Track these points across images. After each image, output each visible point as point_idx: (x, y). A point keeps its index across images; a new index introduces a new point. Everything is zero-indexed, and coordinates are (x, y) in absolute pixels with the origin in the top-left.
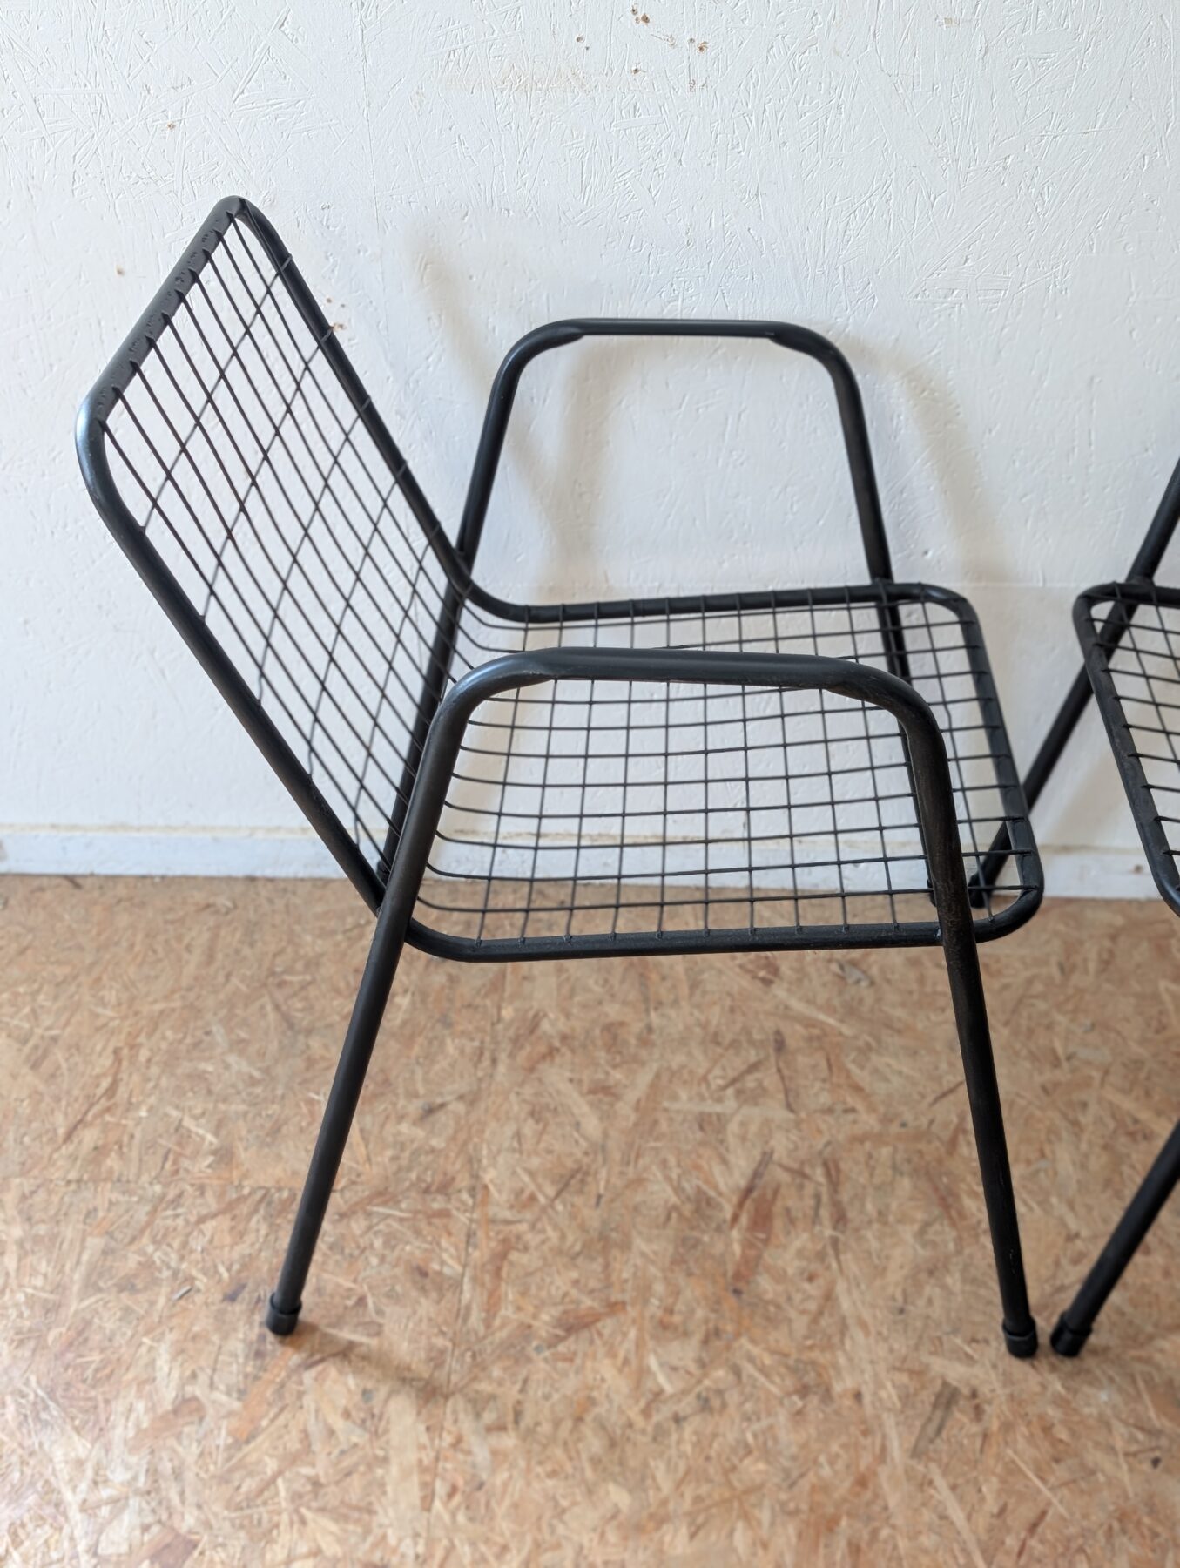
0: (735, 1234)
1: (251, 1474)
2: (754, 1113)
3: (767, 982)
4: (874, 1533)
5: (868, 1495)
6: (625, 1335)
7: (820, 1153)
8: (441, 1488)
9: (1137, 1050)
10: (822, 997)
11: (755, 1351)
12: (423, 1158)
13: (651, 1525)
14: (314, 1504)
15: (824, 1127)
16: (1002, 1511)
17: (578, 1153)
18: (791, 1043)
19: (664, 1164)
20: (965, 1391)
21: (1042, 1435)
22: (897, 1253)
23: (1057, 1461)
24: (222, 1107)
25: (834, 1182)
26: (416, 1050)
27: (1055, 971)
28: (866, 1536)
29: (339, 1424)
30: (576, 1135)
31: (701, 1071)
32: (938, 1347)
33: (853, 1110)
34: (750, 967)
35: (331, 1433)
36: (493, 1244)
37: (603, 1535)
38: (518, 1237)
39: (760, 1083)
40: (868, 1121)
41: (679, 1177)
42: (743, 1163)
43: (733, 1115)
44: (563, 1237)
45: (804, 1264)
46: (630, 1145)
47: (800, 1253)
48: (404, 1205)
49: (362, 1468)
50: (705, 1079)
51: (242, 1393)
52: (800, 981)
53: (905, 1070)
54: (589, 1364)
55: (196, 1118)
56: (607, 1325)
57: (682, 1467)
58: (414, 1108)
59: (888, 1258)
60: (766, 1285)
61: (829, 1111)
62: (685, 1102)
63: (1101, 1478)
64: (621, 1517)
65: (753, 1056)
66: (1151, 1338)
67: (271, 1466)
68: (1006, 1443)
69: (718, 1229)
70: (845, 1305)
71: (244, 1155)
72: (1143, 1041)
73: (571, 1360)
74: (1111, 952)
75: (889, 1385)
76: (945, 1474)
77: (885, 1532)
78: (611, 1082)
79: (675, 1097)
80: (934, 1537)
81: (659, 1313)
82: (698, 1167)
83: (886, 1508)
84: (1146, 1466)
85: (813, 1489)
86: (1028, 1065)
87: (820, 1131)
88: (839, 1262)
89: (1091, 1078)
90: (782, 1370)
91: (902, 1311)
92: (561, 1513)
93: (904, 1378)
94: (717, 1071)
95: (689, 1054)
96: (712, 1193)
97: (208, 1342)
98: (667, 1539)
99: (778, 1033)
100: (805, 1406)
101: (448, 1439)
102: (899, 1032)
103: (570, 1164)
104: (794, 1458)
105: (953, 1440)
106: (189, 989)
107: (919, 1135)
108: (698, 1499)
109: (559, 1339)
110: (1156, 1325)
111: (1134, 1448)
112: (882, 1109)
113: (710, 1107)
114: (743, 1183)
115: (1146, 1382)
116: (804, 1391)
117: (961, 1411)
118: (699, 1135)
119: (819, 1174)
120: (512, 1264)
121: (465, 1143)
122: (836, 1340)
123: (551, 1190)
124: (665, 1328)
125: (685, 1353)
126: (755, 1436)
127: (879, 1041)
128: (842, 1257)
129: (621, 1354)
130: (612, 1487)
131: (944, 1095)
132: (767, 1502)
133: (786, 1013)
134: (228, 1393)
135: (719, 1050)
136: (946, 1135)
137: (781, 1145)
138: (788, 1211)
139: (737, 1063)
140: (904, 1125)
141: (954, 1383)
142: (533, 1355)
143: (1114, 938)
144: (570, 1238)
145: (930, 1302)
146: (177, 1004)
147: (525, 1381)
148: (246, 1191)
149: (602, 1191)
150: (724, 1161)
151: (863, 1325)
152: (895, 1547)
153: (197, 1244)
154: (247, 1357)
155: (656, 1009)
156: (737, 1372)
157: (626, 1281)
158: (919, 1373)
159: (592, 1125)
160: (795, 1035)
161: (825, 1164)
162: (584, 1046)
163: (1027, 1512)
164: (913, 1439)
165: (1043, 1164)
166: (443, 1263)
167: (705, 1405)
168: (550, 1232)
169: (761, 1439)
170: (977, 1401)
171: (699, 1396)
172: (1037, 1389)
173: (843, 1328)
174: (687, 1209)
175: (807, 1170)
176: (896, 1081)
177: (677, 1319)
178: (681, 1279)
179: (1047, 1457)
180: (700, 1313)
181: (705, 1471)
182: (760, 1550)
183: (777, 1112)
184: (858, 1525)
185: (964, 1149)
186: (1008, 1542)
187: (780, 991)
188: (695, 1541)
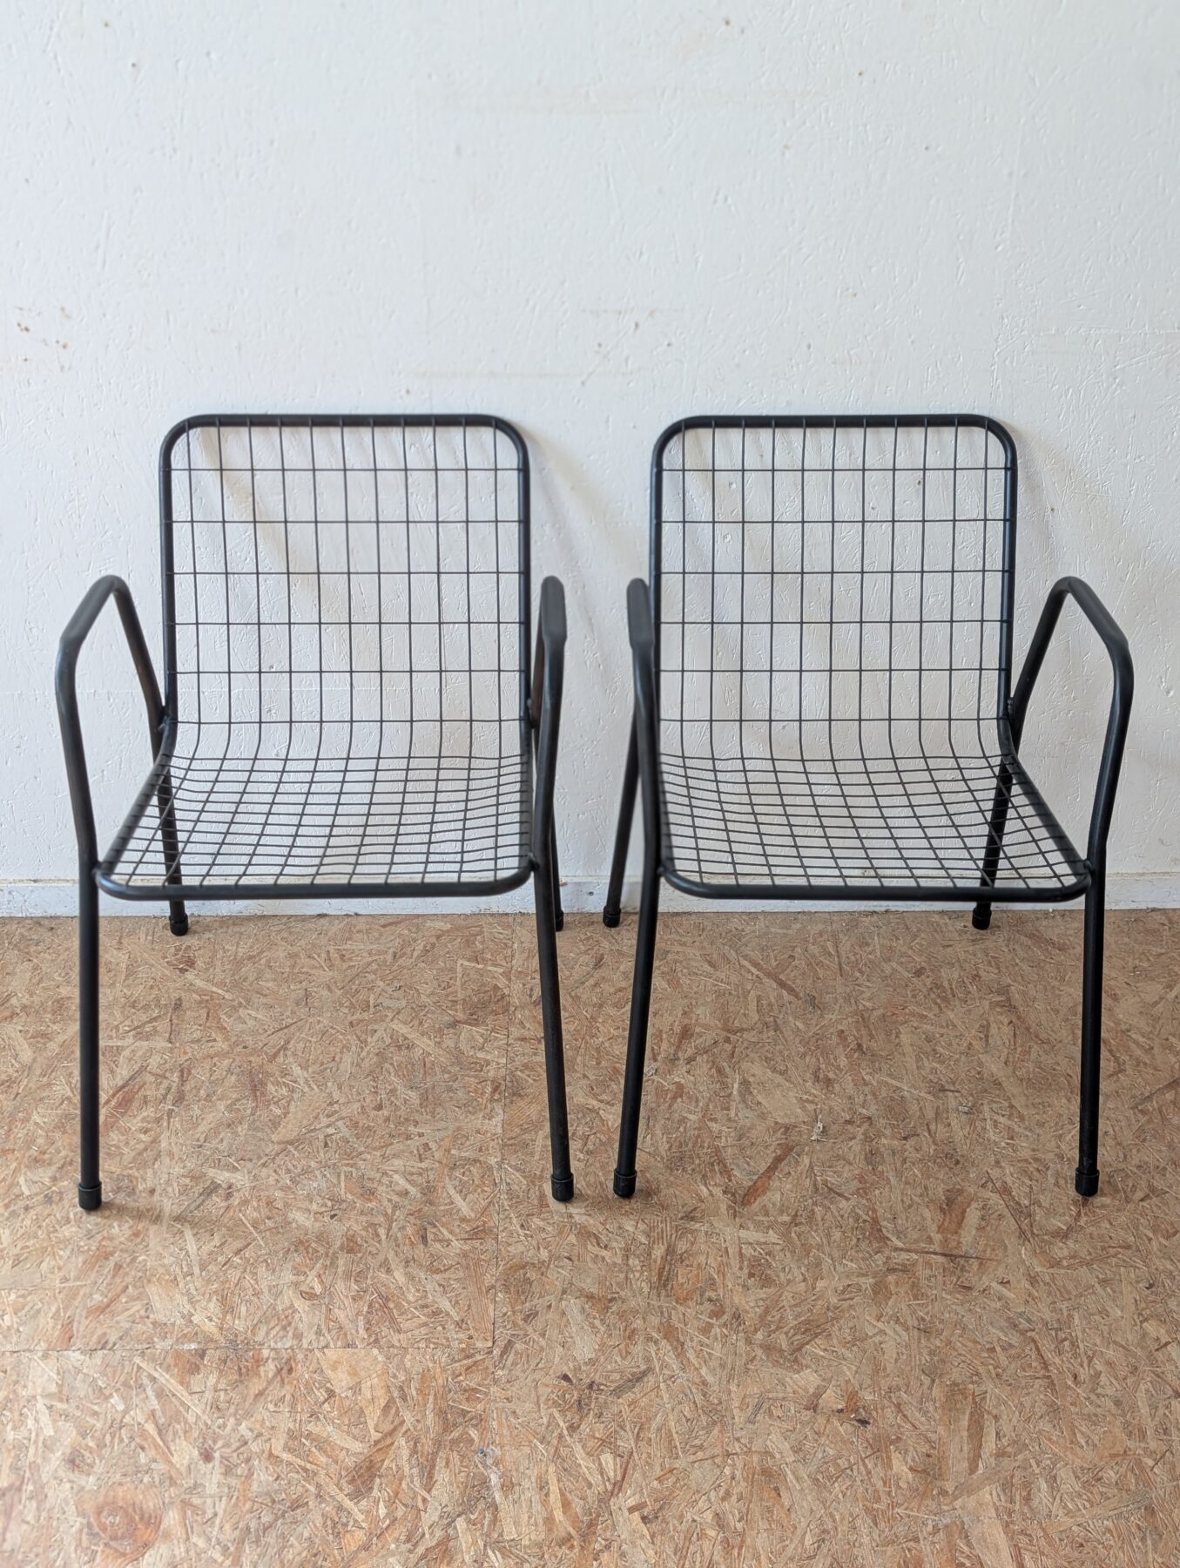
0: (104, 1110)
2: (144, 1045)
3: (183, 971)
4: (134, 1260)
5: (139, 1240)
7: (180, 1065)
9: (425, 1000)
10: (220, 976)
15: (189, 1050)
16: (222, 1245)
17: (11, 1071)
18: (186, 1004)
20: (224, 1186)
21: (265, 1206)
22: (210, 1117)
23: (269, 1218)
25: (183, 1081)
27: (389, 957)
28: (128, 1260)
30: (13, 1061)
31: (116, 1023)
32: (218, 1164)
33: (215, 1040)
34: (175, 962)
39: (155, 1028)
40: (221, 1045)
42: (125, 1072)
43: (128, 1046)
45: (145, 1124)
46: (49, 1066)
47: (144, 1120)
50: (117, 1028)
52: (207, 969)
53: (260, 1016)
57: (21, 1231)
59: (203, 1119)
63: (294, 1226)
65: (156, 1013)
68: (240, 1211)
70: (164, 1145)
72: (431, 995)
74: (433, 945)
75: (175, 1185)
77: (141, 1258)
78: (50, 1031)
80: (172, 1260)
81: (36, 1154)
83: (147, 1246)
84: (327, 1219)
85: (104, 1238)
86: (346, 1011)
87: (185, 1053)
88: (169, 1123)
89: (387, 1016)
91: (201, 1146)
93: (187, 1181)
94: (127, 1023)
99: (180, 999)
102: (265, 996)
105: (206, 1211)
107: (256, 1052)
108: (25, 1247)
111: (322, 1209)
112: (234, 1039)
114: (120, 1083)
115: (346, 1177)
117: (217, 1196)
119: (175, 1077)
122: (150, 1163)
124: (36, 1161)
125: (45, 1174)
127: (248, 1001)
128: (172, 1120)
131: (281, 1029)
132: (69, 1247)
133: (190, 988)
135: (133, 1010)
136: (273, 1051)
137: (154, 1062)
138: (145, 1097)
139: (144, 1017)
140: (245, 1047)
141: (219, 1182)
143: (438, 937)
145: (222, 1140)
149: (20, 1091)
151: (171, 1155)
152: (145, 1265)
157: (20, 1138)
158: (198, 1178)
159: (27, 1055)
160: (190, 1000)
161: (182, 1071)
162: (37, 1012)
163: (239, 1244)
164: (179, 1212)
165: (333, 1064)
167: (48, 1200)
170: (230, 1190)
171: (46, 1196)
172: (274, 1183)
173: (159, 1155)
175: (167, 1075)
176: (251, 1023)
177: (46, 1157)
178: (57, 1135)
179: (263, 1216)
180: (63, 1153)
181: (36, 1233)
182: (56, 1271)
183: (161, 1043)
184: (125, 1255)
185: (280, 1059)
186: (220, 1259)
187: (190, 976)
188: (16, 1268)
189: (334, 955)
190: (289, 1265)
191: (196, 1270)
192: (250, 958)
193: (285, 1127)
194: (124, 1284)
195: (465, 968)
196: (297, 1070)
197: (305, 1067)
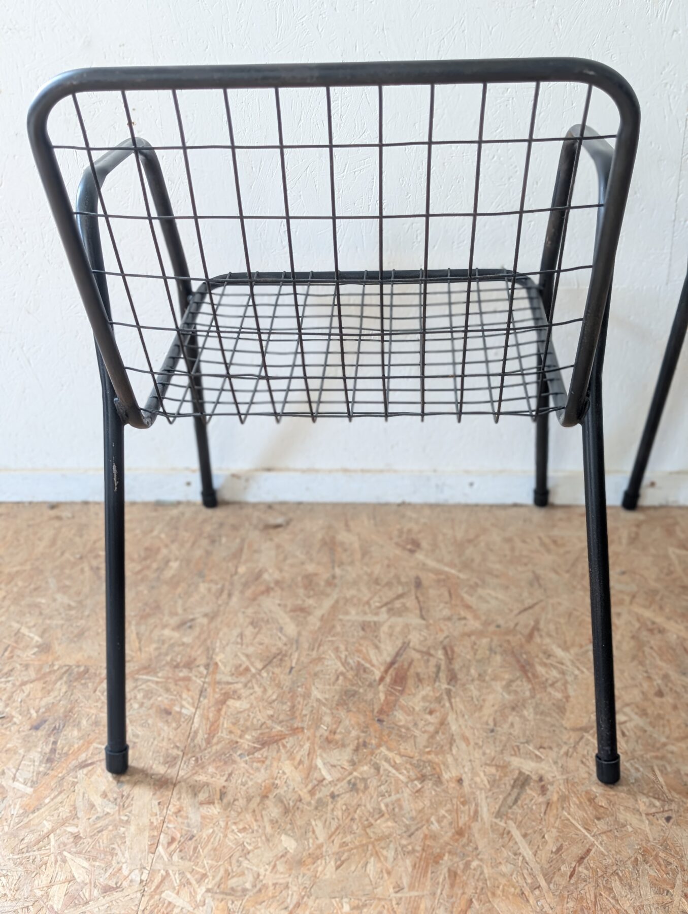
0: (381, 688)
1: (32, 832)
2: (399, 621)
3: (412, 552)
4: (467, 865)
5: (465, 840)
6: (301, 746)
7: (441, 642)
8: (163, 839)
9: (653, 584)
10: (448, 558)
11: (390, 755)
12: (176, 649)
13: (310, 860)
14: (74, 850)
15: (444, 628)
16: (559, 849)
17: (280, 644)
18: (425, 583)
19: (337, 649)
20: (535, 777)
21: (588, 803)
22: (491, 698)
23: (599, 819)
24: (48, 622)
25: (450, 659)
26: (179, 590)
28: (461, 866)
29: (98, 800)
30: (279, 634)
31: (365, 599)
32: (517, 751)
33: (465, 618)
34: (402, 544)
35: (92, 806)
36: (217, 696)
37: (275, 866)
38: (235, 692)
39: (404, 605)
40: (474, 624)
41: (346, 657)
42: (389, 648)
43: (384, 622)
44: (265, 690)
45: (427, 704)
46: (315, 639)
47: (424, 699)
48: (160, 675)
49: (110, 828)
50: (368, 603)
51: (34, 783)
52: (434, 551)
53: (500, 596)
54: (275, 764)
55: (29, 628)
56: (290, 742)
57: (334, 824)
58: (174, 621)
59: (484, 700)
60: (400, 717)
61: (449, 619)
62: (354, 615)
63: (630, 829)
64: (288, 856)
65: (400, 590)
66: (664, 745)
67: (48, 826)
68: (563, 808)
69: (370, 685)
70: (454, 728)
71: (58, 648)
72: (658, 580)
73: (263, 762)
74: (637, 534)
75: (482, 774)
76: (519, 827)
77: (475, 864)
78: (306, 605)
79: (347, 613)
80: (510, 867)
81: (326, 734)
82: (359, 651)
83: (476, 848)
84: (662, 822)
85: (426, 837)
87: (442, 630)
88: (450, 703)
89: (624, 599)
90: (408, 766)
91: (492, 731)
92: (246, 854)
93: (493, 770)
94: (376, 599)
95: (359, 590)
96: (367, 665)
97: (16, 753)
98: (320, 869)
99: (418, 578)
100: (422, 787)
101: (172, 809)
102: (497, 576)
103: (274, 650)
104: (413, 819)
105: (525, 807)
106: (37, 559)
107: (509, 632)
108: (344, 844)
109: (257, 750)
110: (668, 737)
111: (653, 810)
112: (483, 618)
113: (370, 618)
114: (389, 659)
115: (661, 771)
116: (423, 778)
117: (531, 789)
118: (361, 633)
119: (440, 654)
120: (228, 707)
121: (205, 640)
122: (446, 748)
123: (259, 665)
124: (329, 742)
125: (342, 757)
126: (387, 806)
127: (483, 581)
128: (453, 700)
129: (298, 758)
130: (283, 837)
131: (525, 610)
132: (392, 845)
133: (424, 567)
134: (25, 783)
135: (378, 587)
136: (527, 631)
137: (415, 638)
138: (418, 675)
139: (390, 594)
140: (498, 626)
141: (527, 773)
142: (238, 759)
143: (638, 526)
144: (270, 692)
145: (512, 725)
146: (28, 567)
147: (230, 775)
148: (56, 668)
149: (294, 665)
150: (377, 647)
151: (466, 739)
152: (482, 873)
153: (19, 697)
154: (41, 762)
155: (339, 566)
156: (377, 768)
157: (305, 715)
158: (503, 767)
159: (291, 629)
160: (428, 579)
161: (444, 648)
162: (290, 587)
163: (577, 850)
164: (497, 807)
166: (182, 707)
167: (353, 787)
168: (257, 688)
169: (391, 807)
170: (543, 783)
171: (349, 782)
172: (586, 776)
173: (452, 742)
174: (350, 675)
175: (432, 652)
176: (494, 603)
177: (338, 737)
178: (342, 713)
179: (591, 817)
180: (354, 733)
181: (350, 827)
182: (385, 876)
183: (414, 620)
184: (456, 859)
185: (537, 639)
186: (563, 868)
187: (420, 556)
188: (339, 870)
189: (547, 541)
190: (645, 880)
191: (543, 883)
192: (470, 541)
193: (572, 713)
194: (466, 896)
195: (679, 557)
196: (559, 653)
197: (566, 648)
